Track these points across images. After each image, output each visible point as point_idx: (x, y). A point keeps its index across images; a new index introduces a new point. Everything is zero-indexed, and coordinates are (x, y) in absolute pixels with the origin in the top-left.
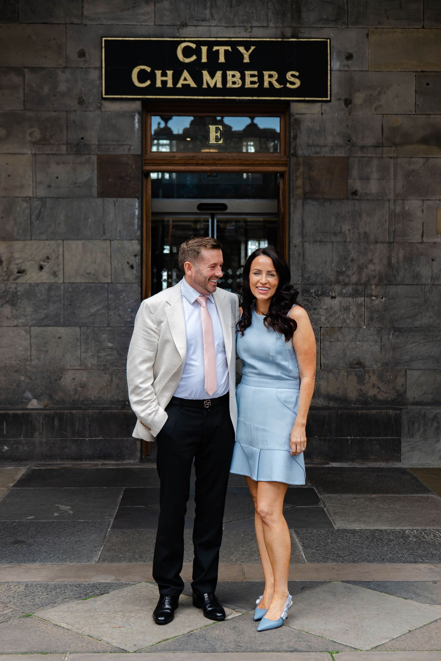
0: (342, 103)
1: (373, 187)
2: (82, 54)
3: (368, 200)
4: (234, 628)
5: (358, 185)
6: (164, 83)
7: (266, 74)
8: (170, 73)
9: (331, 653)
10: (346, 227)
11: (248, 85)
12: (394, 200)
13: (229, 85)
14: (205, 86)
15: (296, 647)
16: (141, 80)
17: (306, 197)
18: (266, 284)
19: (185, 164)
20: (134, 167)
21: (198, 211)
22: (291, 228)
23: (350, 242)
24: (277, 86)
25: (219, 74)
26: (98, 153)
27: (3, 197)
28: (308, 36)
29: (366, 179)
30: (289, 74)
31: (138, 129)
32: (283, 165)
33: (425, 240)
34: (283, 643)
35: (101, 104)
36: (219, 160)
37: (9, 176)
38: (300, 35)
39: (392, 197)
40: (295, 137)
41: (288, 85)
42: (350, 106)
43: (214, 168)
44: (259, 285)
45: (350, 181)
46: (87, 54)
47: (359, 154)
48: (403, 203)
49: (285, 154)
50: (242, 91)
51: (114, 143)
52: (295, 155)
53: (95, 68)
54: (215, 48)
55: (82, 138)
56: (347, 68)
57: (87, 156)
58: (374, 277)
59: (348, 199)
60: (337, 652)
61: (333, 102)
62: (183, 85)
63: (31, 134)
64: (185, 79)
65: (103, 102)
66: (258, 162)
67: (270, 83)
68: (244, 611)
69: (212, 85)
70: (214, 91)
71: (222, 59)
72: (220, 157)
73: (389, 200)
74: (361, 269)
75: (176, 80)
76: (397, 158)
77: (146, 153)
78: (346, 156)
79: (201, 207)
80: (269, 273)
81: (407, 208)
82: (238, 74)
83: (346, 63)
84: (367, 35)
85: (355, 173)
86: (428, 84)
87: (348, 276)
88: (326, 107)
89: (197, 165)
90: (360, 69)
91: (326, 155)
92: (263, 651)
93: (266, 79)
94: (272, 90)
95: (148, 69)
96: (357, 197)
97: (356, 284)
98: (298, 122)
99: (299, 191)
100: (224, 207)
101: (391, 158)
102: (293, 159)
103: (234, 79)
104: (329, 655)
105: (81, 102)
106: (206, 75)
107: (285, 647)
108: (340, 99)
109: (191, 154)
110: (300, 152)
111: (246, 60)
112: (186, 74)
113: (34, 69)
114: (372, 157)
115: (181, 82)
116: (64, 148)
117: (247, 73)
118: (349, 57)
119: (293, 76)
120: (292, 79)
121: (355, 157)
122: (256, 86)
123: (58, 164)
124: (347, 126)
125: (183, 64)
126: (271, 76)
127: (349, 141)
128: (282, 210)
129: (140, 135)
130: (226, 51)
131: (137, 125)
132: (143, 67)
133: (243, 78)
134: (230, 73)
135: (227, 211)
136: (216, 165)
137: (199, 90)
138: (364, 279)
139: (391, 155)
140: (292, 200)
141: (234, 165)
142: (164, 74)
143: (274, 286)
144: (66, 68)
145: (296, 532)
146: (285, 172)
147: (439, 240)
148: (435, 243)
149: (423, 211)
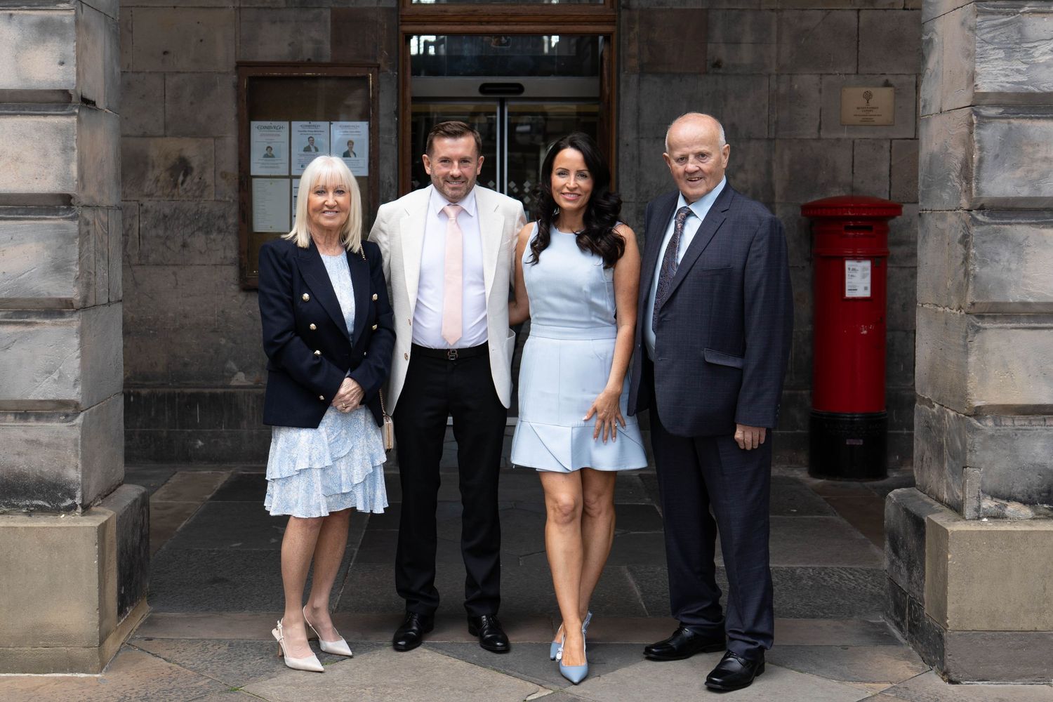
1: (746, 55)
3: (737, 74)
5: (722, 53)
12: (777, 75)
17: (644, 70)
18: (575, 188)
19: (462, 22)
20: (385, 27)
21: (480, 95)
22: (621, 119)
26: (333, 6)
27: (193, 72)
29: (734, 42)
32: (612, 22)
33: (823, 134)
36: (512, 15)
37: (201, 41)
39: (773, 70)
43: (506, 28)
44: (565, 190)
45: (711, 47)
47: (725, 5)
48: (791, 80)
49: (612, 7)
52: (627, 7)
57: (316, 11)
59: (707, 73)
66: (572, 19)
72: (513, 12)
73: (769, 75)
76: (782, 10)
77: (404, 6)
78: (704, 7)
79: (484, 88)
80: (580, 174)
81: (796, 86)
85: (718, 33)
89: (480, 23)
91: (674, 7)
96: (721, 71)
99: (634, 62)
100: (519, 88)
101: (772, 10)
102: (625, 14)
109: (471, 8)
110: (635, 3)
114: (743, 10)
121: (717, 9)
123: (274, 22)
128: (607, 91)
135: (524, 95)
136: (507, 22)
139: (773, 7)
140: (622, 76)
141: (535, 23)
143: (586, 192)
145: (630, 570)
146: (611, 33)
147: (845, 135)
148: (838, 140)
149: (820, 91)
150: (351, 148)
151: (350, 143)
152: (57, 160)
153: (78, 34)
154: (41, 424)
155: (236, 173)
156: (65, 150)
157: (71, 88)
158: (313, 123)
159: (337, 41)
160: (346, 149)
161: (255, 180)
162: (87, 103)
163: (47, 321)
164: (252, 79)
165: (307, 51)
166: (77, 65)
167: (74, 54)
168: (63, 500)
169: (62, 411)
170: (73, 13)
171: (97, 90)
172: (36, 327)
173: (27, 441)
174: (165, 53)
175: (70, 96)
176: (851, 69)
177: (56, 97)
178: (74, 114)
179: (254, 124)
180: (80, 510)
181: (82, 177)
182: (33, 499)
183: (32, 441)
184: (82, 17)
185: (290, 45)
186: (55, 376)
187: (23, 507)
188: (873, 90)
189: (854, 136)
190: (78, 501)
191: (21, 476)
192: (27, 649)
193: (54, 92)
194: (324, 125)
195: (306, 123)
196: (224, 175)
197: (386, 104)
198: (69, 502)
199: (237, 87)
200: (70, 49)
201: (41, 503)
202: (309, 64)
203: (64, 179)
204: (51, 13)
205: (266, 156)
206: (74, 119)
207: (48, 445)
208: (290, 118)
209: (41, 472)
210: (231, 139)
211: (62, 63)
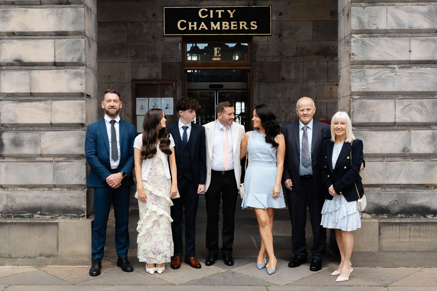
0: (277, 36)
1: (292, 76)
2: (154, 15)
3: (290, 82)
4: (223, 276)
5: (285, 75)
6: (193, 28)
7: (241, 23)
8: (195, 23)
9: (266, 287)
10: (279, 95)
11: (232, 28)
12: (302, 82)
13: (223, 28)
14: (212, 29)
15: (251, 284)
16: (182, 26)
17: (261, 81)
19: (202, 66)
20: (179, 68)
21: (209, 88)
22: (253, 96)
23: (281, 102)
24: (246, 28)
25: (218, 23)
26: (162, 61)
27: (118, 83)
28: (261, 4)
29: (289, 72)
30: (252, 23)
31: (180, 50)
32: (250, 66)
33: (317, 101)
34: (245, 282)
35: (163, 39)
36: (218, 64)
37: (121, 73)
38: (257, 4)
39: (301, 80)
40: (255, 53)
41: (252, 28)
42: (281, 38)
43: (217, 68)
45: (281, 73)
46: (156, 15)
47: (286, 60)
48: (307, 84)
49: (250, 61)
50: (230, 31)
51: (169, 57)
52: (255, 61)
53: (160, 21)
54: (217, 11)
55: (154, 55)
56: (279, 20)
57: (157, 63)
58: (293, 119)
59: (280, 82)
60: (269, 286)
61: (273, 36)
62: (201, 29)
63: (130, 53)
64: (203, 26)
65: (164, 37)
66: (237, 65)
67: (243, 27)
68: (228, 269)
69: (215, 29)
70: (216, 31)
71: (220, 16)
72: (219, 63)
73: (300, 82)
74: (286, 115)
75: (198, 26)
76: (303, 62)
77: (184, 61)
78: (279, 61)
79: (211, 86)
81: (308, 86)
82: (227, 23)
83: (279, 17)
84: (289, 3)
85: (283, 69)
86: (318, 26)
87: (281, 119)
88: (269, 38)
89: (209, 66)
90: (286, 20)
91: (270, 61)
92: (236, 285)
93: (241, 25)
94: (244, 31)
95: (185, 22)
96: (284, 81)
97: (284, 122)
98: (256, 46)
99: (257, 79)
100: (222, 86)
101: (301, 62)
102: (254, 63)
103: (226, 26)
104: (265, 287)
105: (154, 38)
106: (212, 24)
107: (246, 284)
108: (276, 34)
109: (205, 61)
110: (257, 60)
111: (232, 16)
112: (203, 23)
113: (132, 23)
114: (291, 62)
115: (201, 27)
116: (146, 59)
117: (232, 23)
118: (281, 14)
119: (254, 23)
120: (253, 25)
121: (283, 62)
122: (236, 29)
123: (143, 67)
124: (280, 47)
125: (202, 18)
126: (243, 24)
127: (281, 54)
128: (249, 88)
129: (181, 53)
130: (222, 12)
131: (180, 48)
132: (183, 21)
133: (230, 25)
134: (224, 23)
135: (223, 88)
136: (217, 66)
137: (209, 31)
138: (288, 120)
139: (301, 61)
140: (253, 83)
141: (226, 66)
142: (193, 24)
144: (146, 21)
145: (254, 237)
146: (250, 69)
147: (324, 101)
148: (322, 102)
149: (316, 87)
150: (168, 106)
151: (168, 105)
152: (80, 113)
153: (86, 76)
154: (75, 191)
155: (132, 114)
156: (82, 110)
157: (83, 92)
158: (156, 98)
159: (163, 72)
160: (166, 106)
161: (137, 116)
162: (88, 96)
163: (76, 161)
164: (136, 85)
165: (154, 75)
166: (86, 85)
167: (84, 82)
168: (81, 214)
169: (81, 187)
170: (84, 70)
171: (91, 92)
172: (73, 163)
173: (70, 196)
174: (109, 77)
175: (83, 94)
176: (326, 80)
177: (79, 95)
178: (85, 100)
179: (137, 99)
180: (86, 217)
181: (87, 118)
182: (72, 214)
183: (72, 196)
184: (87, 71)
185: (148, 74)
186: (79, 177)
187: (69, 216)
188: (333, 87)
189: (327, 101)
190: (85, 214)
191: (68, 207)
192: (70, 258)
193: (79, 93)
194: (159, 99)
195: (154, 98)
196: (128, 115)
197: (179, 92)
198: (83, 215)
199: (132, 87)
200: (84, 81)
201: (74, 215)
202: (154, 80)
203: (82, 119)
204: (78, 70)
205: (141, 109)
206: (85, 101)
207: (77, 198)
208: (149, 97)
209: (74, 206)
210: (130, 104)
211: (81, 85)
